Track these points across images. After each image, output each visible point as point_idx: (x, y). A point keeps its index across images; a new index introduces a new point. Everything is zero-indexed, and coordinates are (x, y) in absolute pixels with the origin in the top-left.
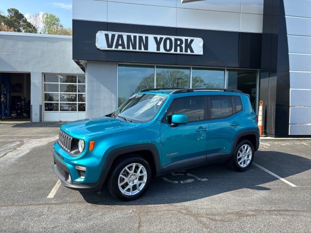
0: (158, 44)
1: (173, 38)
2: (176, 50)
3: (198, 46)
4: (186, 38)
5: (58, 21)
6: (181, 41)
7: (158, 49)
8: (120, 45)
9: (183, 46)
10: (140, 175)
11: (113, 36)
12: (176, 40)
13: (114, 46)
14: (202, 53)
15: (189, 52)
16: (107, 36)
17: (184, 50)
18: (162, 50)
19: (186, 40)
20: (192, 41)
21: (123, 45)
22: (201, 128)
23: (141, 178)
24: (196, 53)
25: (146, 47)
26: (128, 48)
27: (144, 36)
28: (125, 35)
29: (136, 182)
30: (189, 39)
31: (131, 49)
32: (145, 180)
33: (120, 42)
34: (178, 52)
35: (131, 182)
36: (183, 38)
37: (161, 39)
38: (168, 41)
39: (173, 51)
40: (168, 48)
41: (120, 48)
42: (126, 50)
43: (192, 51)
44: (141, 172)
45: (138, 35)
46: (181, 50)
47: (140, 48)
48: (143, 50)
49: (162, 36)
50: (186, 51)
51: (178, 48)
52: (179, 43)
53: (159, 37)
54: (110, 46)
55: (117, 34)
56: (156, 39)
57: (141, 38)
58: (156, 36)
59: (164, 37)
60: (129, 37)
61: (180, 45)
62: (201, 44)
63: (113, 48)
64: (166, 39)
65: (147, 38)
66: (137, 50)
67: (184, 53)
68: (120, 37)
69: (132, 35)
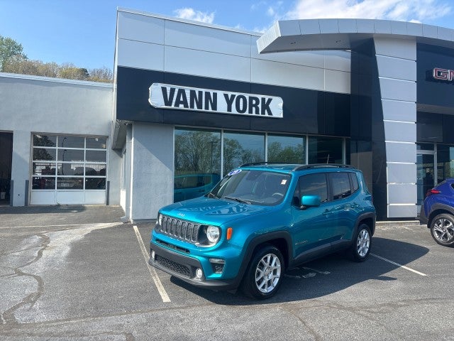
0: (229, 103)
1: (247, 96)
2: (251, 111)
3: (277, 107)
4: (263, 96)
5: (19, 50)
6: (257, 100)
7: (229, 109)
8: (182, 103)
9: (260, 106)
10: (275, 268)
11: (173, 91)
12: (251, 99)
13: (173, 103)
14: (282, 116)
15: (267, 115)
16: (164, 90)
17: (260, 112)
18: (234, 111)
19: (263, 99)
20: (270, 100)
21: (185, 103)
22: (327, 211)
23: (275, 272)
24: (275, 115)
25: (214, 107)
26: (192, 106)
27: (212, 92)
28: (188, 90)
29: (271, 276)
30: (267, 98)
31: (196, 108)
32: (279, 274)
33: (182, 99)
34: (254, 114)
35: (266, 277)
36: (260, 97)
37: (233, 96)
38: (241, 100)
39: (247, 113)
40: (241, 108)
41: (181, 107)
42: (189, 109)
43: (270, 113)
44: (275, 265)
45: (204, 91)
46: (257, 112)
47: (207, 107)
48: (210, 110)
49: (234, 93)
50: (263, 113)
51: (254, 109)
52: (254, 102)
53: (230, 94)
54: (168, 103)
55: (177, 88)
56: (226, 96)
57: (208, 94)
58: (226, 93)
59: (237, 94)
60: (193, 93)
61: (256, 106)
62: (281, 105)
63: (173, 107)
64: (239, 97)
65: (215, 95)
66: (203, 110)
67: (260, 115)
68: (182, 92)
69: (197, 90)
